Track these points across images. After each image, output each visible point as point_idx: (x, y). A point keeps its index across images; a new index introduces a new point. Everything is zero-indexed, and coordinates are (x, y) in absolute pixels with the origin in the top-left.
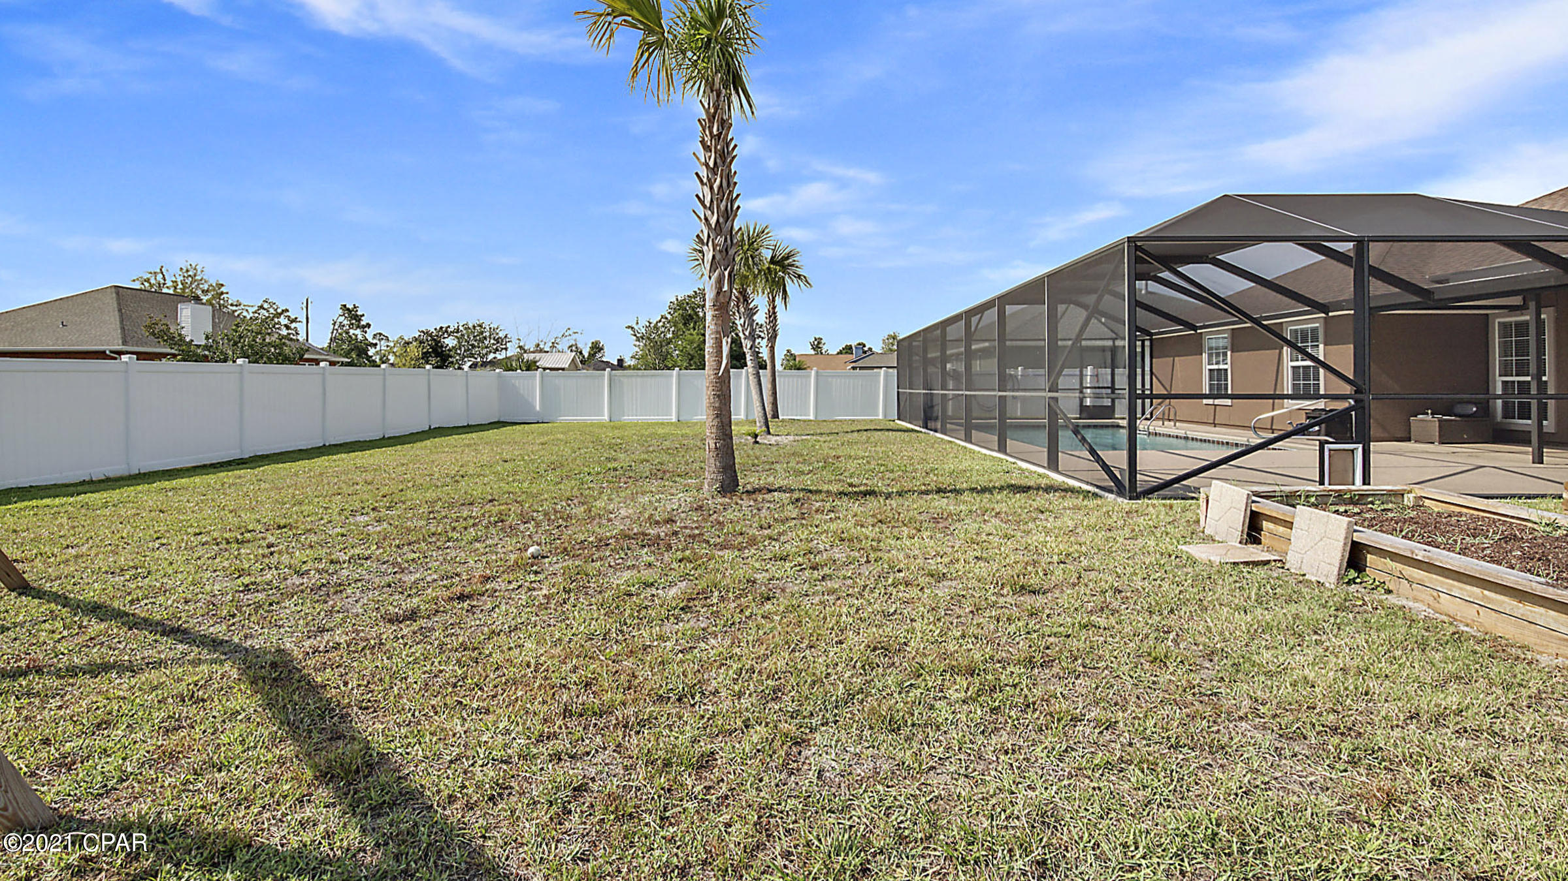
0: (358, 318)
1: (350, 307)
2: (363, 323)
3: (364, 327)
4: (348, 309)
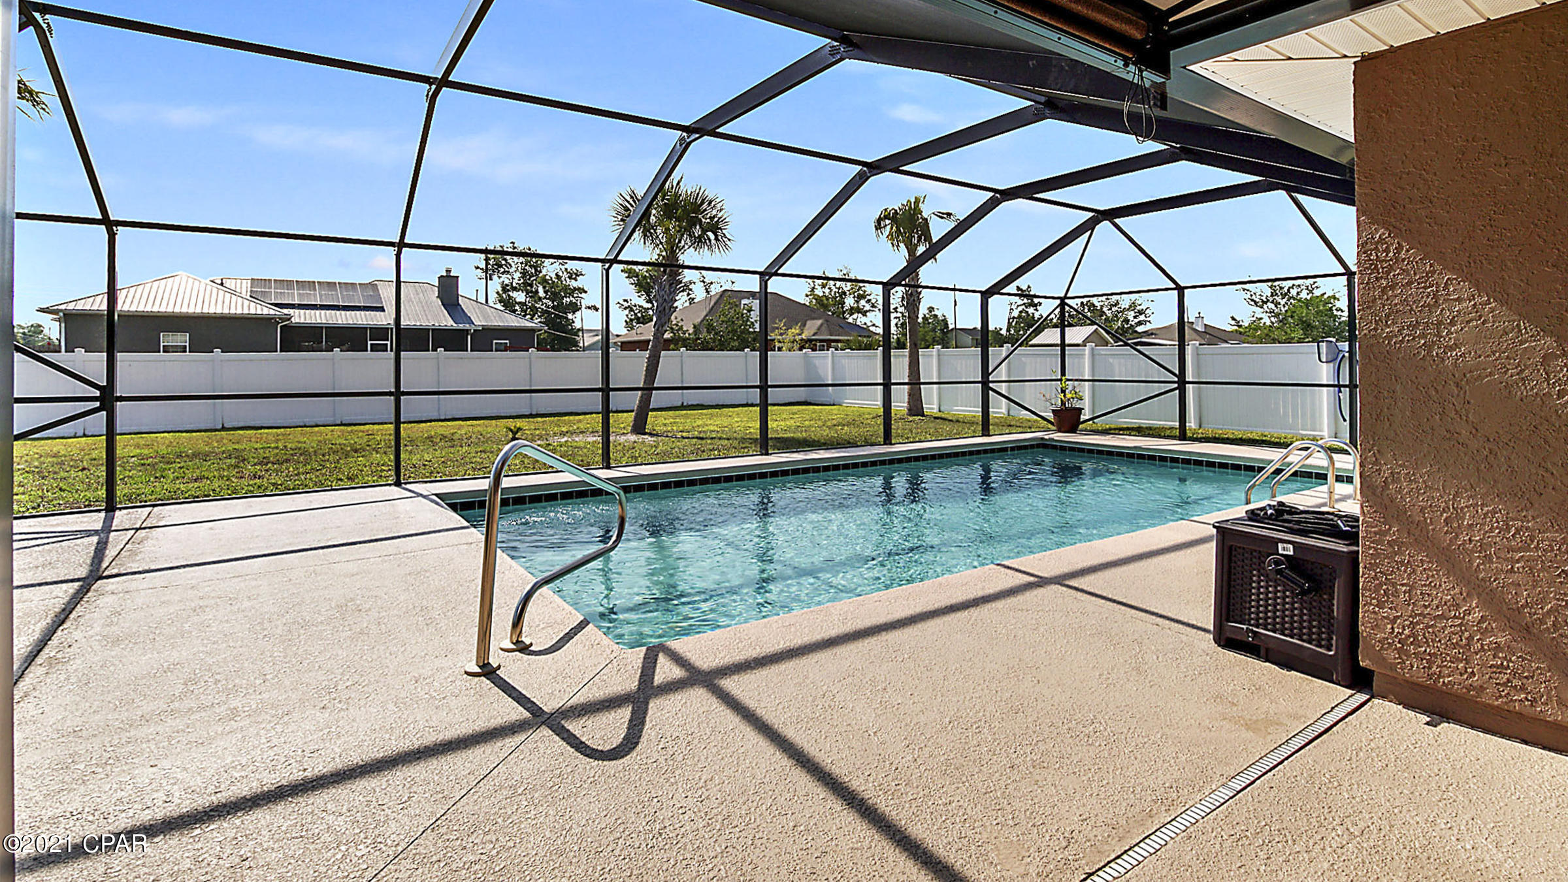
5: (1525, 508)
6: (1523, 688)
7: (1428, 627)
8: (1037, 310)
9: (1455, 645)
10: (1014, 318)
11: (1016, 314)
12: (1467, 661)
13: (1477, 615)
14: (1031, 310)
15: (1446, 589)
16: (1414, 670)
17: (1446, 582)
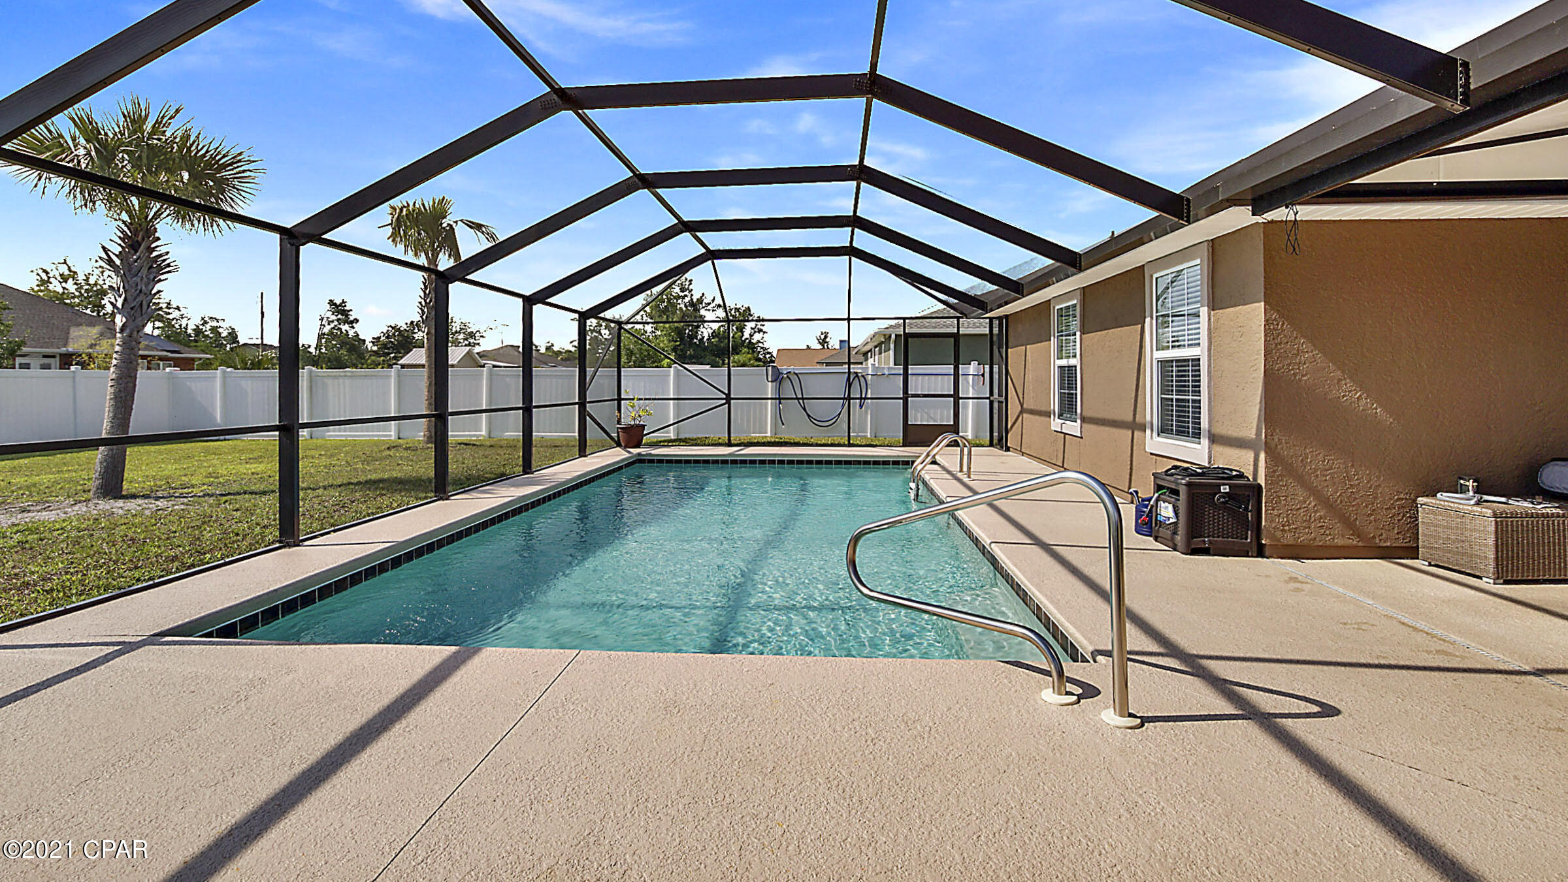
0: (345, 313)
1: (338, 302)
2: (352, 318)
3: (352, 322)
4: (335, 304)
5: (1331, 450)
6: (1330, 534)
7: (1293, 515)
8: (353, 327)
9: (1306, 521)
10: (324, 334)
11: (326, 330)
12: (1309, 528)
13: (1313, 504)
14: (345, 327)
15: (1301, 493)
16: (1288, 539)
17: (1300, 491)
